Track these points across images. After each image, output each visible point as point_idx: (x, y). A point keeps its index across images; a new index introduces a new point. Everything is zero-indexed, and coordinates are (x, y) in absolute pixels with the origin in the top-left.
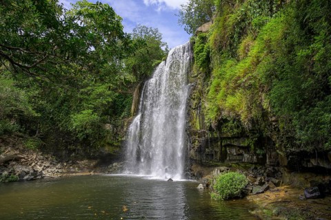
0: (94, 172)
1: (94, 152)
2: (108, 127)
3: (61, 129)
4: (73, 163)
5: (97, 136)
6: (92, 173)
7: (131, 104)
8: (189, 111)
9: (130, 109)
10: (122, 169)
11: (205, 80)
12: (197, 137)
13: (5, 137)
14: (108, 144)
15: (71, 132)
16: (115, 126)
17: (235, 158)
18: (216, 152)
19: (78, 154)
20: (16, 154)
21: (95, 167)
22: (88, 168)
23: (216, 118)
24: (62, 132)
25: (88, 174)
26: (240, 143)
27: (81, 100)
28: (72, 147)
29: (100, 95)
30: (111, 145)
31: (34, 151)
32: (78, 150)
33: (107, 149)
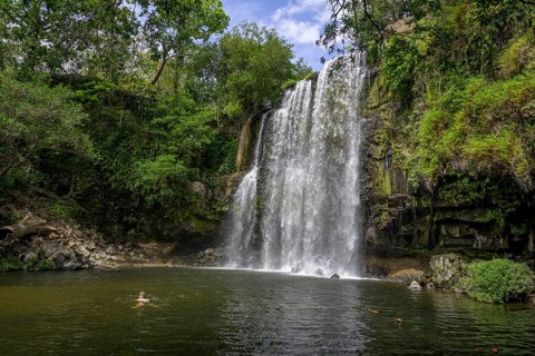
0: (173, 263)
1: (171, 230)
2: (198, 187)
3: (113, 186)
4: (134, 246)
5: (178, 202)
6: (169, 265)
7: (236, 152)
8: (366, 163)
9: (234, 159)
10: (223, 260)
11: (398, 112)
12: (385, 206)
13: (17, 193)
14: (197, 215)
15: (131, 193)
16: (209, 186)
17: (456, 242)
18: (419, 231)
19: (141, 230)
20: (43, 224)
21: (171, 254)
22: (158, 256)
23: (434, 174)
24: (114, 191)
25: (162, 265)
26: (474, 217)
27: (151, 138)
28: (132, 219)
29: (189, 131)
30: (201, 218)
31: (67, 221)
32: (142, 224)
33: (194, 225)
